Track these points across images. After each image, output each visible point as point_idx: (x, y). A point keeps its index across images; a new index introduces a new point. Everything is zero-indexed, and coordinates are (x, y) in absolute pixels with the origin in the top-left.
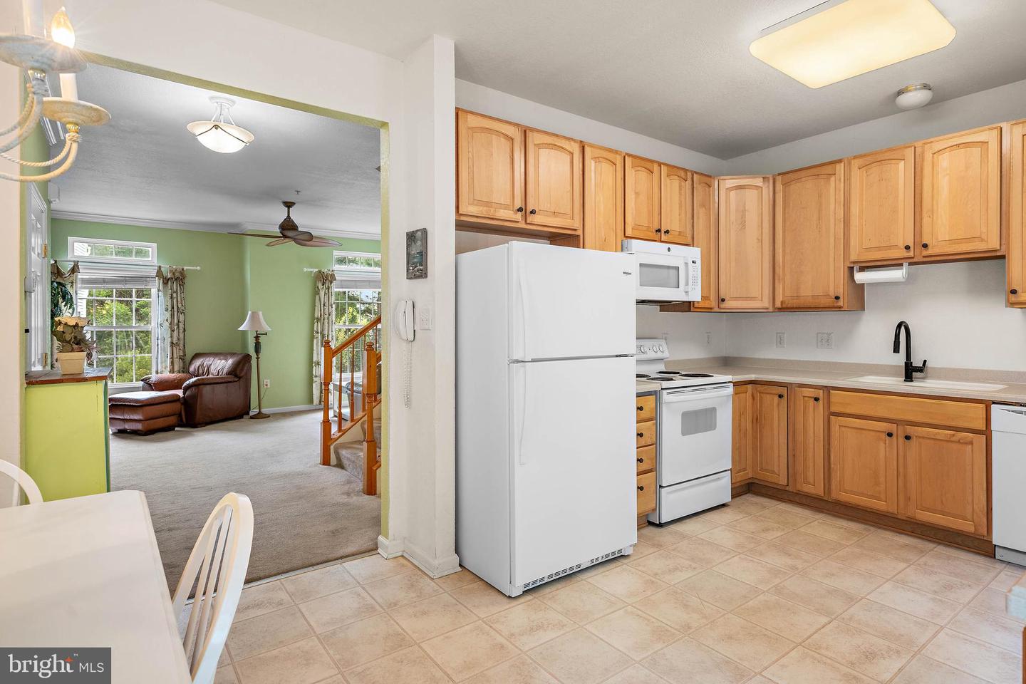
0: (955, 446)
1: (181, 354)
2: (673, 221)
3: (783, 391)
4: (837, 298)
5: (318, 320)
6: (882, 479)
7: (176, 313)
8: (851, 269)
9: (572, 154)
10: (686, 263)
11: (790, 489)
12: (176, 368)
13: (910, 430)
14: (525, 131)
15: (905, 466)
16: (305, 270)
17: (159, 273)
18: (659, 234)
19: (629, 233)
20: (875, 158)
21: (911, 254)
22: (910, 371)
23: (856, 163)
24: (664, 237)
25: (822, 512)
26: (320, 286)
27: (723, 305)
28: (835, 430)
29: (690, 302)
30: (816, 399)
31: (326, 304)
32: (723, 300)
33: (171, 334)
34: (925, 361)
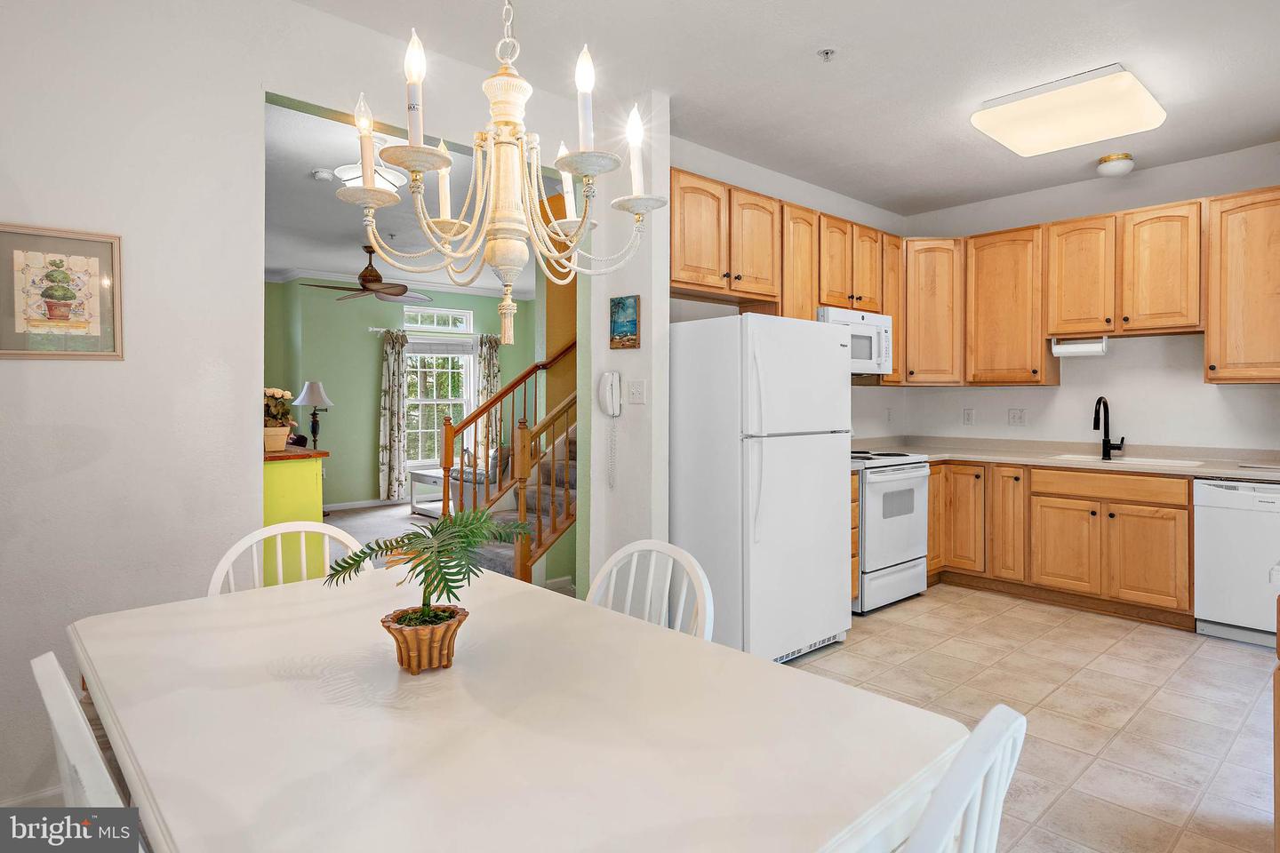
0: (1160, 522)
2: (864, 287)
3: (980, 471)
4: (1035, 372)
5: (386, 393)
6: (1085, 560)
8: (1049, 341)
9: (772, 213)
10: (879, 333)
11: (987, 575)
13: (1114, 508)
14: (730, 190)
15: (1109, 544)
16: (371, 329)
18: (852, 301)
19: (824, 300)
20: (1075, 225)
21: (1111, 327)
22: (1108, 449)
23: (1055, 230)
24: (856, 305)
25: (1021, 598)
26: (389, 350)
27: (911, 378)
28: (1036, 510)
29: (879, 375)
30: (1017, 479)
31: (396, 374)
32: (912, 373)
34: (1123, 439)
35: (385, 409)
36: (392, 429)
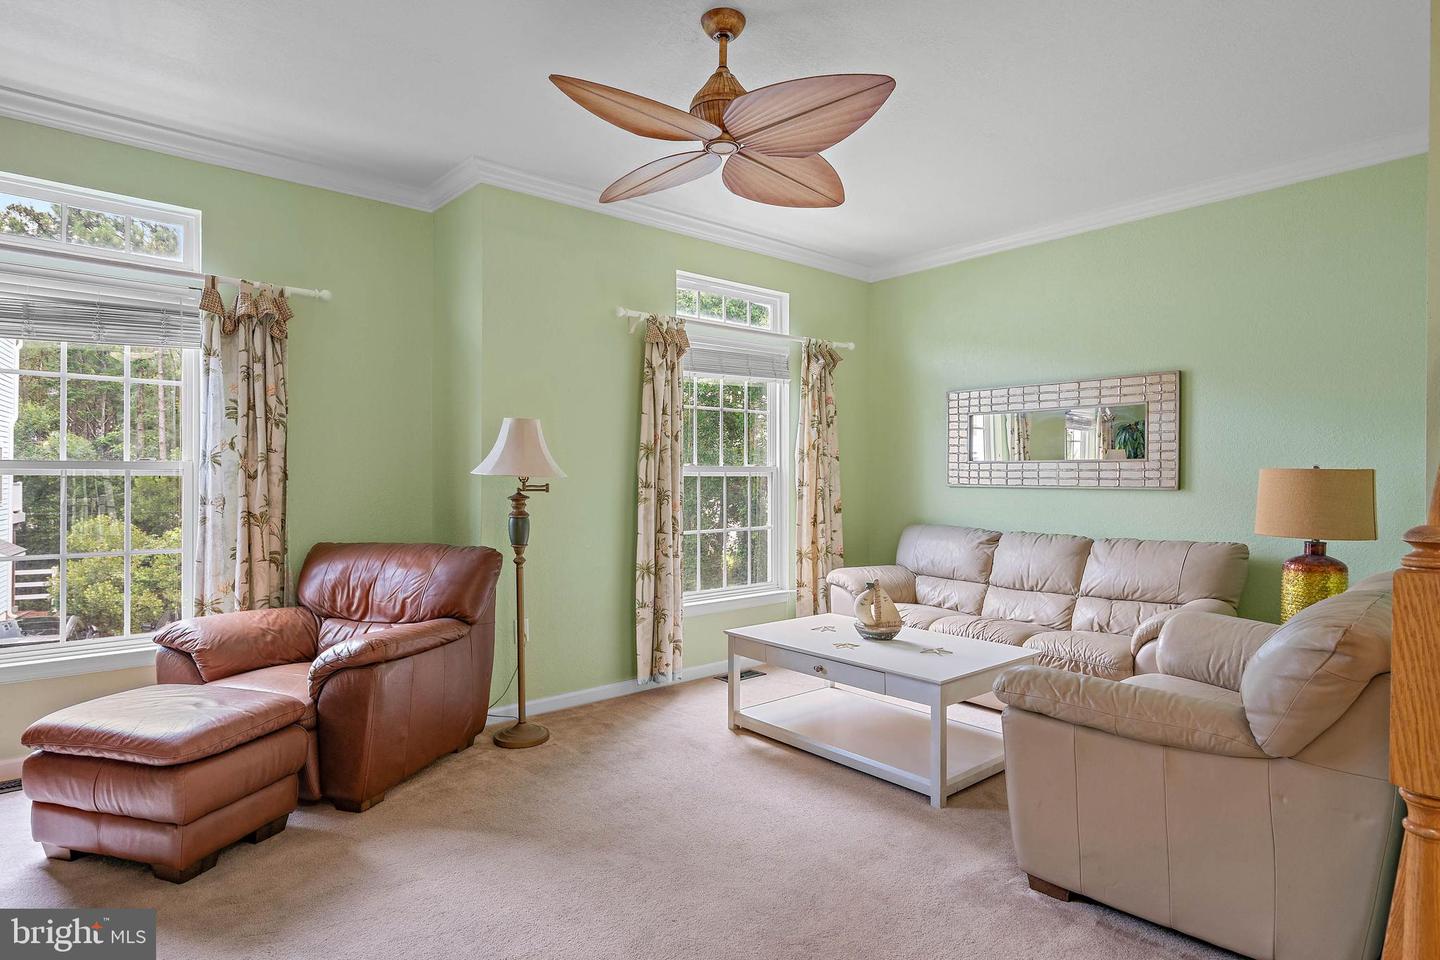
1: (276, 546)
5: (650, 451)
7: (260, 423)
12: (261, 591)
16: (622, 312)
17: (210, 296)
26: (657, 360)
31: (669, 411)
33: (246, 486)
35: (647, 486)
36: (660, 530)
